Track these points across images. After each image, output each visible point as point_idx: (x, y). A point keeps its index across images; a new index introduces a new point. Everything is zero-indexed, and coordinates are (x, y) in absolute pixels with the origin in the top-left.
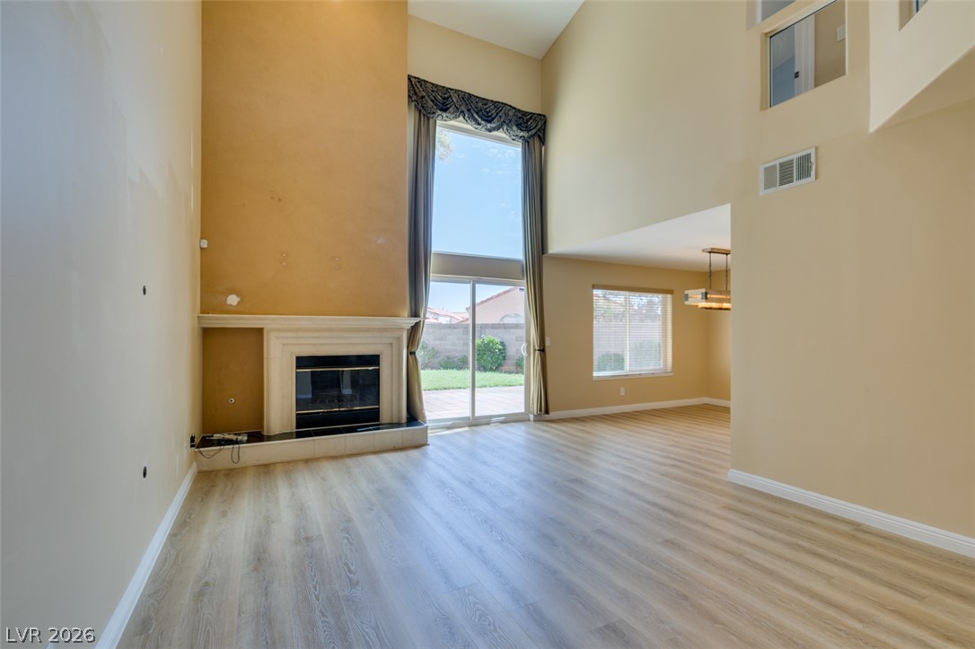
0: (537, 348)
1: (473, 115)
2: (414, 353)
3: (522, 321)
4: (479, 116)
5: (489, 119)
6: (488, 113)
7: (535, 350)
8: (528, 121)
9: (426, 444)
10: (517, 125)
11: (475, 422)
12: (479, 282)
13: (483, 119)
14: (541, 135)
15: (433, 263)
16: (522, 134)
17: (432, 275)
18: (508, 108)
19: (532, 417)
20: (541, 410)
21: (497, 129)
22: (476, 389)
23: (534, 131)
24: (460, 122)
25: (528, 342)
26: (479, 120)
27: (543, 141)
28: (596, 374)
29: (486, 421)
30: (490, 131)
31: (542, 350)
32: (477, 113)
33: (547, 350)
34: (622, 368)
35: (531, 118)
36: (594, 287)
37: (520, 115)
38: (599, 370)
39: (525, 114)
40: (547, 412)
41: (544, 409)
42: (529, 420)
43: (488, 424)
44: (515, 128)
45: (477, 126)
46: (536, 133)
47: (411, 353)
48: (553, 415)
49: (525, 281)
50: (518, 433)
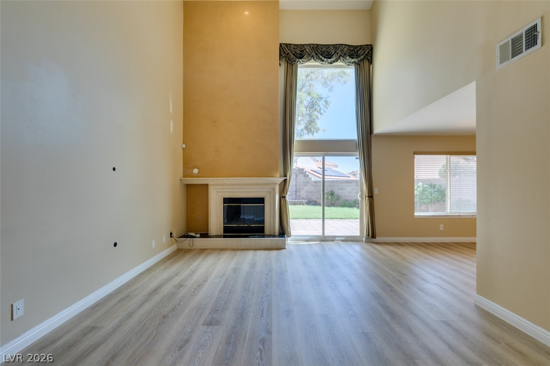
0: (367, 195)
1: (319, 57)
2: (285, 197)
3: (358, 178)
4: (323, 56)
5: (330, 56)
6: (329, 53)
7: (366, 197)
8: (358, 51)
9: (285, 248)
10: (349, 56)
11: (324, 239)
12: (327, 155)
13: (325, 57)
14: (369, 58)
15: (295, 146)
16: (353, 60)
17: (294, 153)
18: (343, 46)
19: (364, 239)
20: (368, 235)
21: (336, 61)
22: (325, 220)
23: (362, 57)
24: (312, 63)
25: (362, 191)
26: (323, 58)
27: (371, 61)
28: (416, 214)
29: (332, 239)
30: (331, 63)
31: (371, 196)
32: (322, 55)
33: (375, 197)
35: (360, 49)
36: (415, 153)
37: (352, 49)
38: (420, 211)
39: (356, 47)
41: (372, 234)
42: (363, 241)
43: (333, 241)
44: (348, 58)
45: (322, 63)
46: (364, 58)
47: (282, 197)
48: (378, 239)
49: (358, 153)
50: (357, 247)
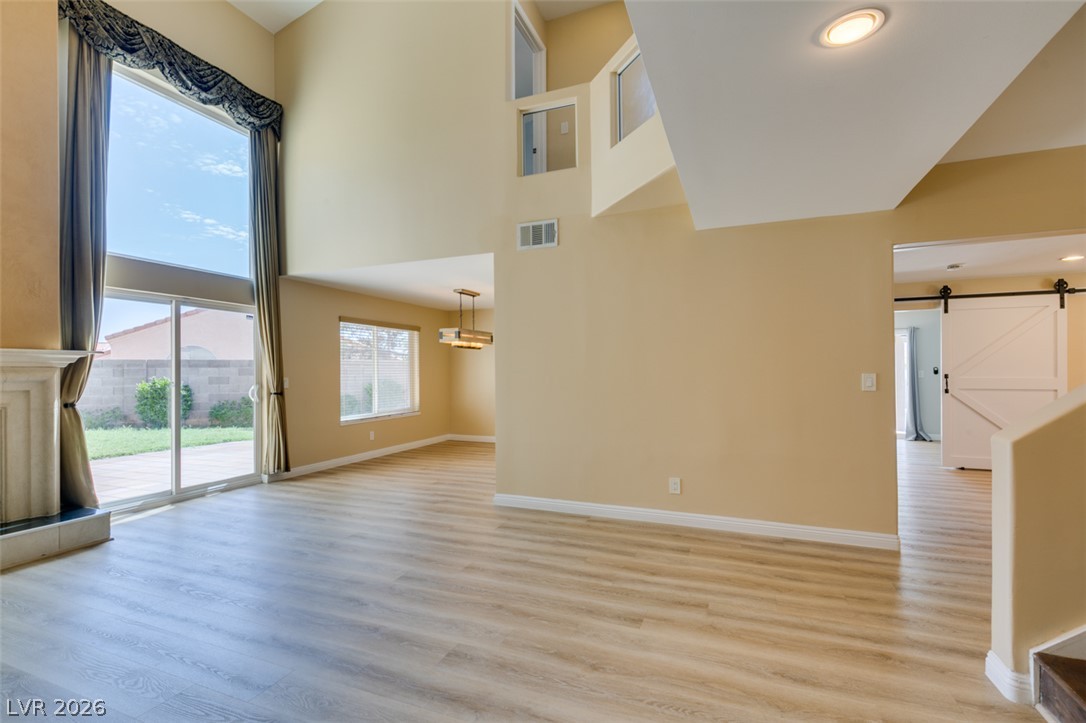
0: (273, 391)
1: (177, 73)
2: (73, 405)
3: (250, 356)
4: (188, 77)
5: (204, 86)
6: (201, 77)
7: (269, 394)
8: (258, 106)
9: (108, 539)
10: (244, 107)
11: (181, 497)
12: (186, 303)
13: (194, 84)
14: (277, 128)
15: (108, 271)
16: (252, 120)
17: (106, 288)
18: (232, 81)
19: (265, 478)
20: (279, 468)
21: (210, 102)
22: (183, 450)
23: (268, 121)
24: (154, 76)
25: (260, 384)
26: (190, 83)
27: (278, 135)
28: (344, 418)
29: (200, 492)
30: (204, 102)
31: (280, 394)
32: (185, 72)
33: (286, 393)
34: (370, 410)
35: (263, 103)
36: (341, 319)
37: (248, 95)
38: (347, 414)
39: (255, 95)
40: (287, 469)
41: (284, 467)
42: (262, 482)
43: (202, 495)
44: (241, 109)
45: (184, 90)
46: (269, 124)
47: (68, 406)
49: (256, 306)
50: (246, 501)
